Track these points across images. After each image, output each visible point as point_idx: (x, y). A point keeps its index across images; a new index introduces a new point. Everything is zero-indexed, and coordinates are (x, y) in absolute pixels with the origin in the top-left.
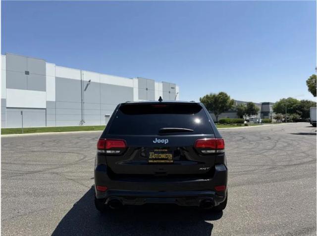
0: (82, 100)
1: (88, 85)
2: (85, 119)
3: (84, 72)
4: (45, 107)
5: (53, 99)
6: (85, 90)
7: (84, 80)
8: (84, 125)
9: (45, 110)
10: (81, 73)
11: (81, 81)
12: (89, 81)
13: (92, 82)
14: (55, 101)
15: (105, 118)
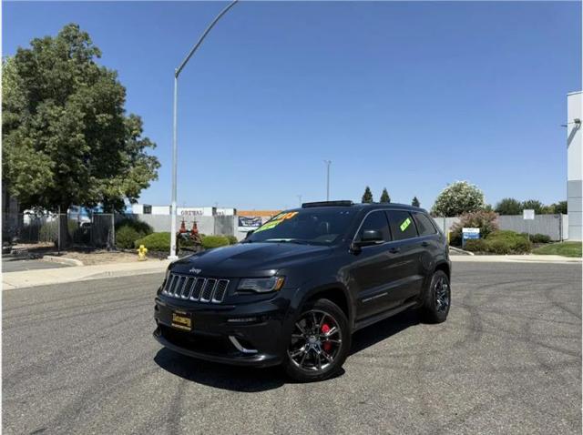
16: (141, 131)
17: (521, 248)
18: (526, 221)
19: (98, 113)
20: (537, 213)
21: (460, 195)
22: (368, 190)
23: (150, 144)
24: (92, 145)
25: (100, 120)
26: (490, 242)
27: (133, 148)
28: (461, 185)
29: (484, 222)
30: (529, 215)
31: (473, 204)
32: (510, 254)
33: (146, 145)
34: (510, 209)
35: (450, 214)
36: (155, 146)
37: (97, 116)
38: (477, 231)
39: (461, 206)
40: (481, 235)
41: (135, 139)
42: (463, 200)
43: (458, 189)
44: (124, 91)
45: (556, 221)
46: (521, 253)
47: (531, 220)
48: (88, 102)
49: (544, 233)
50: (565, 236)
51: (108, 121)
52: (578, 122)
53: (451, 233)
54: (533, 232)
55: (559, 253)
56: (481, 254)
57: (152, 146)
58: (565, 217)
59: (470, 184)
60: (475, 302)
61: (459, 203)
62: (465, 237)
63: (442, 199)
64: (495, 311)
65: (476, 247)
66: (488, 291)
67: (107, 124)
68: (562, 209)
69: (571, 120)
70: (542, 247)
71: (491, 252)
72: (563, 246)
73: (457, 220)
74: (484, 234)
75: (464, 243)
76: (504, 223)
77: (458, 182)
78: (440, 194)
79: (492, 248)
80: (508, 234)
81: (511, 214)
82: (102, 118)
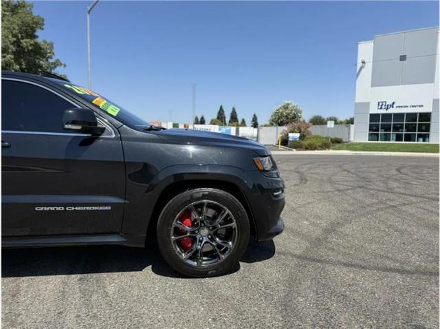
16: (53, 54)
17: (325, 146)
18: (329, 128)
19: (23, 39)
20: (336, 123)
21: (287, 111)
22: (221, 108)
23: (61, 64)
24: (20, 64)
25: (25, 44)
26: (306, 143)
27: (48, 68)
28: (288, 104)
29: (303, 129)
30: (331, 124)
31: (295, 117)
32: (318, 150)
33: (57, 65)
34: (318, 121)
35: (281, 124)
36: (65, 66)
37: (22, 41)
38: (297, 135)
39: (288, 118)
40: (300, 138)
41: (47, 61)
42: (289, 114)
43: (286, 107)
44: (43, 21)
45: (347, 129)
46: (325, 149)
47: (332, 128)
48: (14, 29)
49: (338, 137)
50: (352, 139)
51: (31, 45)
52: (363, 62)
53: (281, 137)
54: (333, 136)
55: (347, 149)
56: (300, 150)
57: (63, 66)
58: (352, 126)
59: (294, 104)
60: (301, 170)
61: (286, 116)
62: (290, 139)
63: (276, 114)
64: (312, 173)
65: (296, 146)
66: (307, 166)
67: (30, 48)
68: (351, 122)
69: (359, 61)
70: (338, 145)
71: (307, 149)
72: (350, 145)
73: (285, 128)
74: (302, 137)
75: (289, 143)
76: (315, 130)
77: (286, 102)
78: (274, 110)
79: (307, 146)
80: (317, 137)
81: (318, 124)
82: (26, 42)
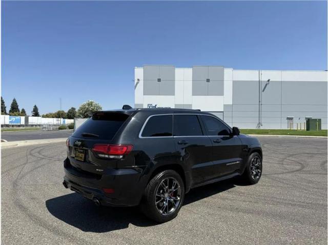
0: (259, 102)
1: (266, 85)
2: (263, 121)
3: (263, 72)
4: (222, 110)
5: (230, 102)
6: (263, 91)
7: (263, 80)
8: (262, 128)
9: (222, 113)
10: (259, 73)
11: (259, 81)
12: (268, 81)
13: (271, 81)
14: (231, 104)
15: (287, 120)
